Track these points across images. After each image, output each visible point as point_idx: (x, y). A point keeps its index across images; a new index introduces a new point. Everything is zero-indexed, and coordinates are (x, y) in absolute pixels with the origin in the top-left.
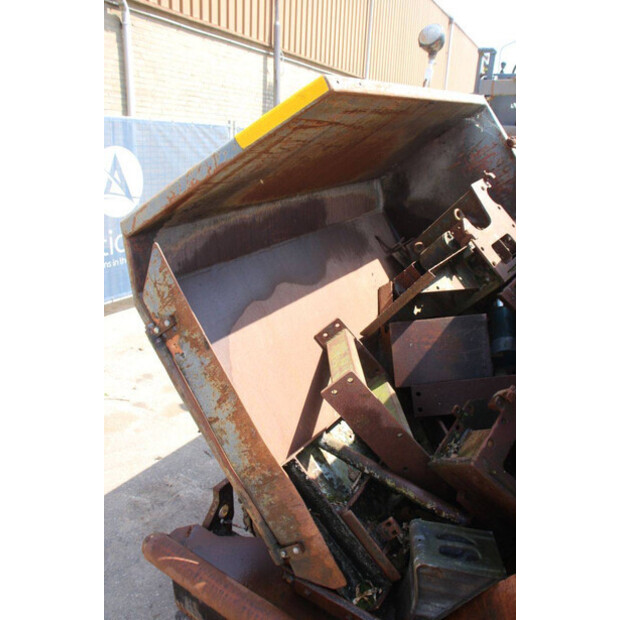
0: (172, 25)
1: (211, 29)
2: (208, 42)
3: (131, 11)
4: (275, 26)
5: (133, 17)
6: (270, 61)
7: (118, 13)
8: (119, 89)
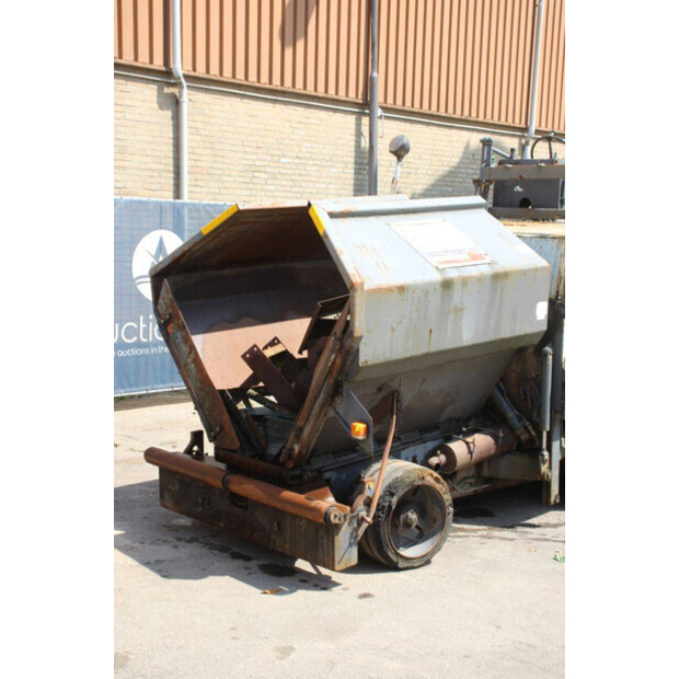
0: (235, 94)
1: (284, 93)
2: (279, 107)
3: (188, 87)
4: (372, 78)
5: (192, 92)
6: (365, 121)
7: (175, 90)
8: (171, 168)
